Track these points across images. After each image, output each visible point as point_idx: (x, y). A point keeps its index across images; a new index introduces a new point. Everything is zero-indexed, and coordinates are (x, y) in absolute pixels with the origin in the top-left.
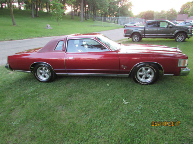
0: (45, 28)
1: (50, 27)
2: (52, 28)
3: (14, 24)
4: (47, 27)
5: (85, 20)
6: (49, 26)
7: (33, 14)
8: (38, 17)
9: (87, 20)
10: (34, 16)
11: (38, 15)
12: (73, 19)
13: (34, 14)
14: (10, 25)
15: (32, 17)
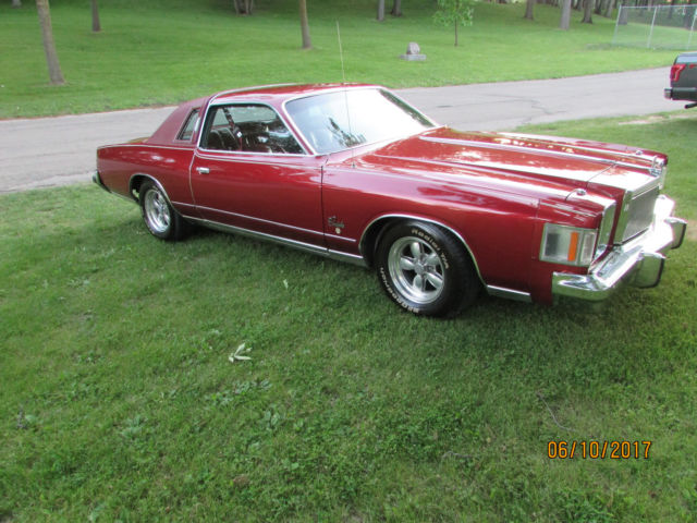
0: (402, 57)
1: (417, 53)
2: (423, 57)
3: (305, 45)
4: (409, 53)
5: (583, 21)
6: (415, 47)
7: (382, 7)
8: (400, 15)
9: (590, 22)
10: (386, 13)
11: (398, 10)
12: (532, 18)
13: (386, 7)
14: (293, 48)
15: (378, 18)
